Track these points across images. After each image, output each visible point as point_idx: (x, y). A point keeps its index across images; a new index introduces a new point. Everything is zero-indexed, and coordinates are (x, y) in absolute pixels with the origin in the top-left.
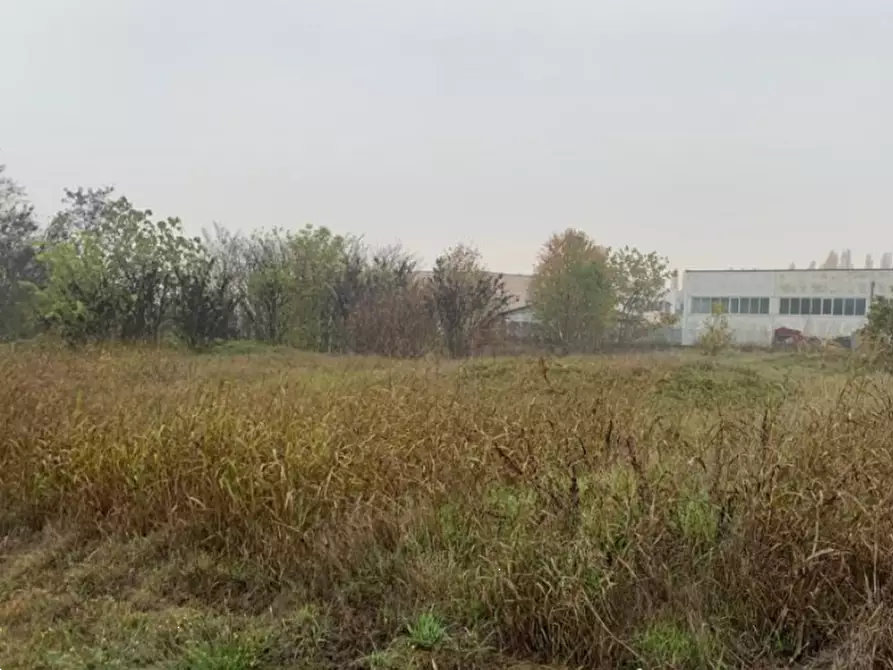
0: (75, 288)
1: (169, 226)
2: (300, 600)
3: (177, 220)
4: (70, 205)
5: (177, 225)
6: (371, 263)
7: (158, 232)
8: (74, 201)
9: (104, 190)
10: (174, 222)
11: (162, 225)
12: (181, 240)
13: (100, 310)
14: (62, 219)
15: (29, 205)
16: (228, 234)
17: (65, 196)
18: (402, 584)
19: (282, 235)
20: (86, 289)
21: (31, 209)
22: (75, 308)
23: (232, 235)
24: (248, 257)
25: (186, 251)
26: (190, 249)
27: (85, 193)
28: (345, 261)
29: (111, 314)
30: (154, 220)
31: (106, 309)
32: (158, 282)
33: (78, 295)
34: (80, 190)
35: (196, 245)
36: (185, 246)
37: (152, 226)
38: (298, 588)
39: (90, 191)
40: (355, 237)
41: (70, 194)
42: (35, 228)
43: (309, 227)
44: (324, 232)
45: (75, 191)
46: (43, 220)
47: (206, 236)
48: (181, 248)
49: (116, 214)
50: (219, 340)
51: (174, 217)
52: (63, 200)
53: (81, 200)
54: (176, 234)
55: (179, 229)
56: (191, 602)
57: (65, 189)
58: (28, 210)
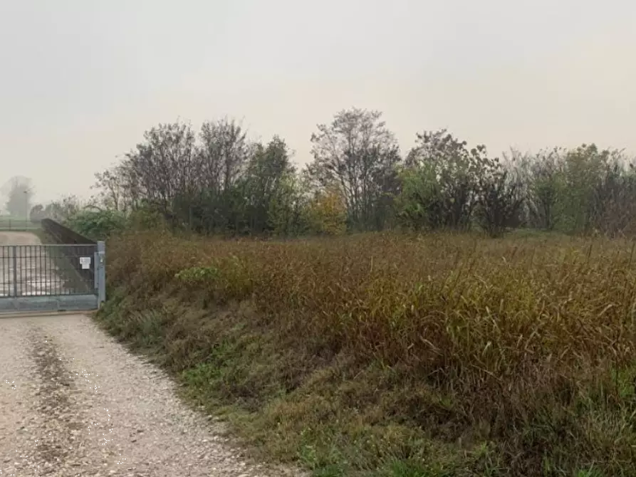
0: (417, 196)
1: (478, 151)
2: (483, 436)
3: (483, 147)
4: (420, 144)
5: (484, 150)
6: (627, 168)
7: (471, 155)
8: (422, 141)
9: (440, 131)
10: (480, 148)
11: (474, 152)
12: (486, 161)
13: (431, 208)
14: (414, 153)
15: (396, 145)
16: (520, 154)
17: (417, 138)
18: (572, 437)
19: (560, 153)
20: (423, 195)
21: (397, 148)
22: (416, 209)
23: (523, 155)
24: (533, 169)
25: (489, 168)
26: (491, 166)
27: (428, 134)
28: (608, 168)
29: (438, 211)
30: (468, 148)
31: (435, 208)
32: (469, 189)
33: (419, 200)
34: (425, 132)
35: (496, 163)
36: (489, 164)
37: (467, 152)
38: (484, 425)
39: (431, 133)
40: (617, 150)
41: (420, 137)
42: (399, 160)
43: (584, 146)
44: (593, 148)
45: (422, 134)
46: (404, 154)
47: (505, 157)
48: (486, 166)
49: (444, 146)
50: (508, 228)
51: (481, 145)
52: (416, 141)
53: (427, 139)
54: (482, 156)
55: (484, 153)
56: (408, 422)
57: (417, 134)
58: (395, 148)
